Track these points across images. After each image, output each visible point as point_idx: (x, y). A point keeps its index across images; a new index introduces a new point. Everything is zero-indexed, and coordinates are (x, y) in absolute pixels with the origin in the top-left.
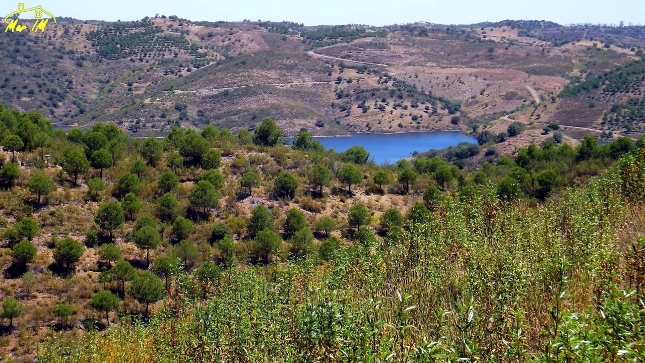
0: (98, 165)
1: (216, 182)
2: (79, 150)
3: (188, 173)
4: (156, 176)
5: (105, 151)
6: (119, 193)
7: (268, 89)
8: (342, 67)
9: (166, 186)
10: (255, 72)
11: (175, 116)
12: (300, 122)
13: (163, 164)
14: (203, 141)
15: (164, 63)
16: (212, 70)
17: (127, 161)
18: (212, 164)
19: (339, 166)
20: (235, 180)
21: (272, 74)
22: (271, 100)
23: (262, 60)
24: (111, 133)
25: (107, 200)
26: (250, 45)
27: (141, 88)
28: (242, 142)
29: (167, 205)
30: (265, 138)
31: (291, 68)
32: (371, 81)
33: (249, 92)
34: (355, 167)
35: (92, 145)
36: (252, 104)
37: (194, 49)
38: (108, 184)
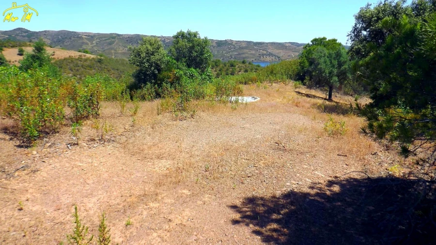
0: (217, 66)
1: (235, 69)
2: (214, 63)
3: (231, 68)
4: (226, 68)
5: (218, 64)
6: (220, 71)
7: (247, 53)
8: (260, 50)
9: (227, 70)
10: (245, 50)
11: (230, 57)
12: (252, 59)
13: (227, 66)
14: (234, 63)
15: (229, 48)
16: (237, 49)
17: (221, 65)
18: (235, 66)
19: (255, 67)
20: (239, 69)
21: (247, 51)
22: (247, 55)
23: (246, 48)
24: (219, 61)
25: (218, 71)
26: (244, 45)
27: (224, 52)
28: (240, 63)
29: (227, 72)
30: (244, 62)
31: (251, 49)
32: (265, 52)
33: (243, 54)
34: (258, 68)
35: (216, 63)
36: (244, 56)
37: (234, 46)
38: (218, 69)
